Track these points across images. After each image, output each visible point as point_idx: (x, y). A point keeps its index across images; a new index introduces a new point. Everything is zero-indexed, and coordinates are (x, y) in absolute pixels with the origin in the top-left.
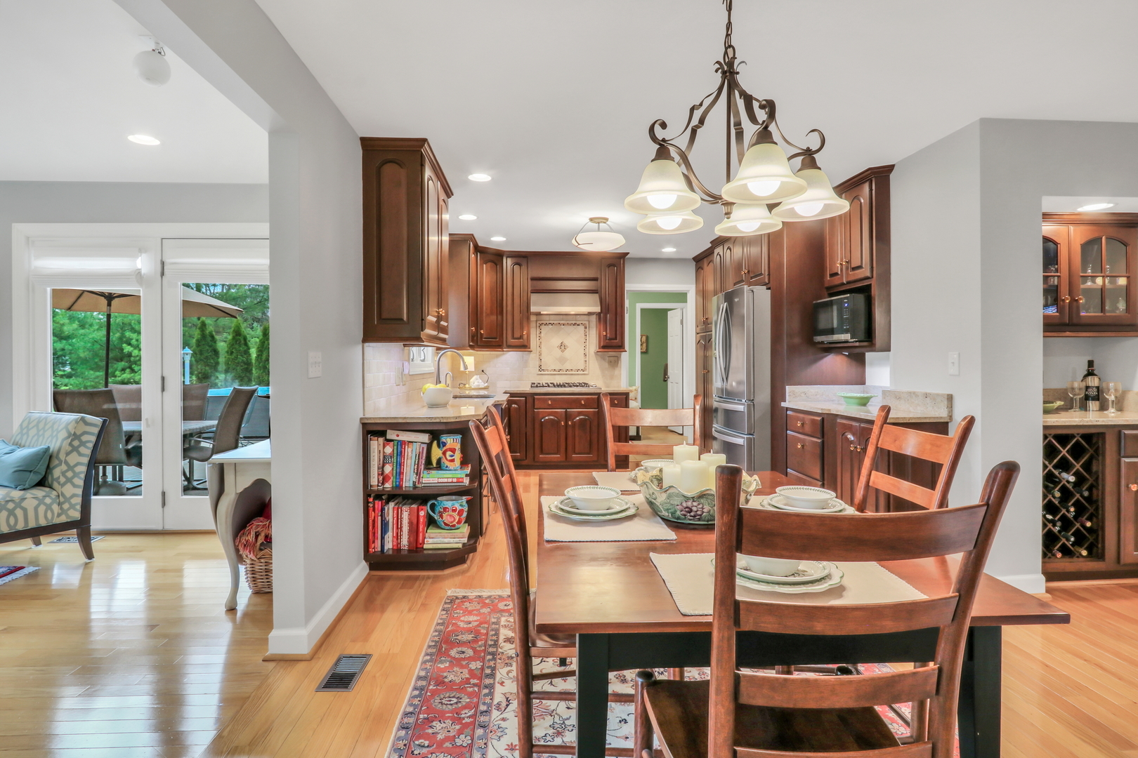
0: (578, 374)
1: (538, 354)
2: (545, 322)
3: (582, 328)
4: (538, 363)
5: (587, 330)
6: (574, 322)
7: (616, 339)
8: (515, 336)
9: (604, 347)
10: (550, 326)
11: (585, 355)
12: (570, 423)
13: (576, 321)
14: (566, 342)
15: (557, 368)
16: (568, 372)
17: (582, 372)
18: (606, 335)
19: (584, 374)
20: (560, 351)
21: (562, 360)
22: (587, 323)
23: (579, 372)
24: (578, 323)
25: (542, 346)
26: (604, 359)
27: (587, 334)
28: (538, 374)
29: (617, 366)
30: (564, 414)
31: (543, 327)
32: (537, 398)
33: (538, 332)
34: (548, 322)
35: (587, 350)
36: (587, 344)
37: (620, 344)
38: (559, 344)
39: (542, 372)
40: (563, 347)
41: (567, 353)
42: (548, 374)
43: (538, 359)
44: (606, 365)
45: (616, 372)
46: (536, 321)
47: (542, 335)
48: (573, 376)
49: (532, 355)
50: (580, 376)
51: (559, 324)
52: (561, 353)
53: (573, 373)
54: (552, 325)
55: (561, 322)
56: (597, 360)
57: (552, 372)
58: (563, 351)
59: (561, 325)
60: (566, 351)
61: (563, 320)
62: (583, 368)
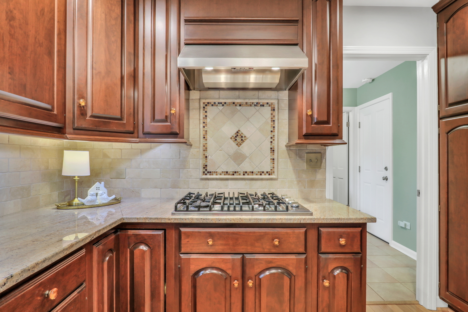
0: (262, 179)
1: (202, 148)
2: (212, 101)
3: (267, 110)
4: (201, 162)
5: (276, 113)
6: (255, 101)
7: (328, 122)
8: (156, 118)
9: (307, 136)
10: (221, 107)
11: (272, 150)
12: (250, 283)
13: (258, 98)
14: (244, 131)
15: (231, 170)
16: (246, 176)
17: (267, 176)
18: (312, 116)
19: (271, 179)
20: (234, 144)
21: (239, 158)
22: (275, 102)
23: (263, 176)
24: (262, 101)
25: (208, 137)
26: (301, 157)
27: (276, 119)
28: (202, 179)
29: (320, 167)
30: (239, 264)
31: (209, 108)
32: (185, 233)
33: (202, 116)
34: (217, 101)
35: (275, 142)
36: (276, 133)
37: (335, 131)
38: (233, 133)
39: (208, 176)
40: (239, 139)
41: (245, 148)
42: (217, 179)
43: (201, 156)
44: (304, 166)
45: (319, 176)
46: (200, 99)
47: (208, 120)
48: (254, 182)
49: (193, 151)
50: (264, 182)
51: (234, 103)
52: (237, 147)
53: (254, 176)
54: (223, 105)
55: (236, 101)
56: (290, 157)
57: (223, 176)
58: (239, 145)
59: (236, 105)
60: (244, 144)
61: (239, 98)
62: (269, 170)
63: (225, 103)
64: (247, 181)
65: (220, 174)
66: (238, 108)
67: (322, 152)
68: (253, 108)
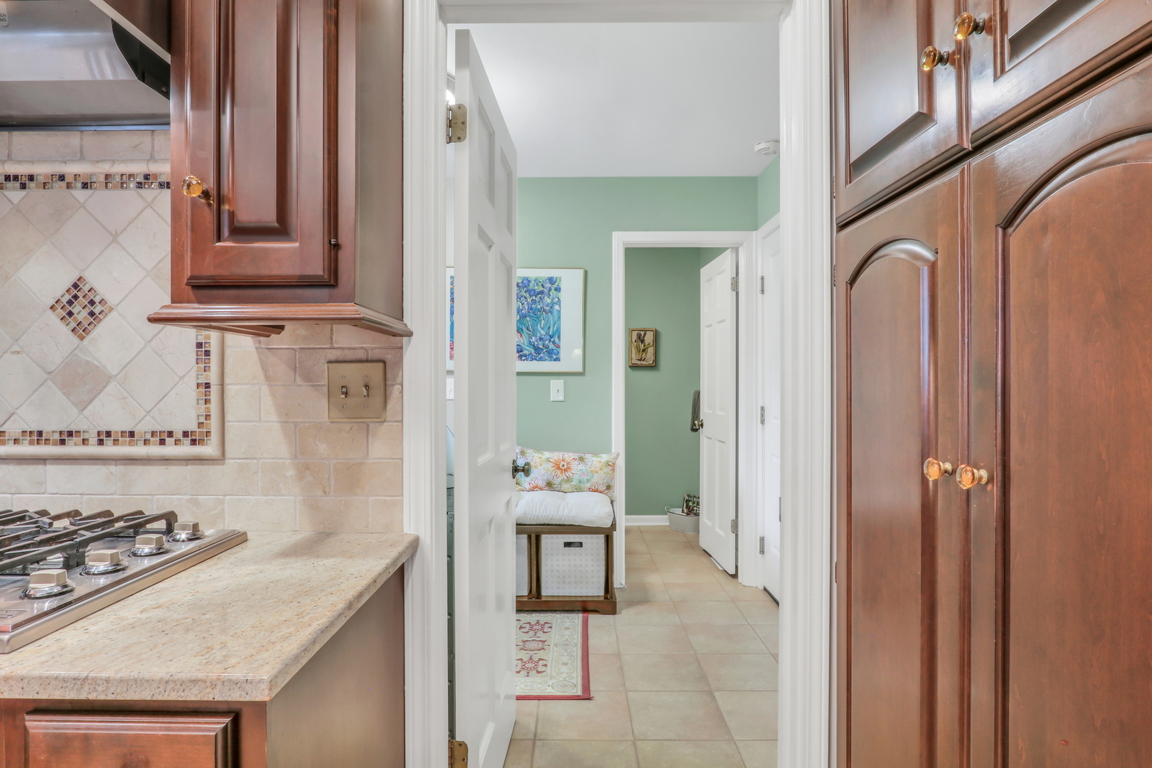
0: (166, 460)
6: (139, 168)
10: (14, 194)
11: (204, 352)
13: (150, 158)
14: (102, 283)
15: (52, 425)
16: (109, 449)
17: (186, 449)
19: (201, 460)
20: (63, 330)
21: (81, 380)
23: (170, 450)
26: (309, 378)
29: (380, 415)
38: (59, 286)
40: (81, 314)
41: (104, 344)
44: (318, 408)
45: (378, 450)
48: (138, 469)
50: (175, 470)
51: (62, 178)
52: (76, 340)
53: (139, 450)
54: (23, 186)
55: (70, 169)
56: (268, 378)
57: (26, 449)
58: (81, 331)
59: (69, 186)
60: (100, 331)
61: (82, 158)
62: (192, 426)
63: (31, 178)
64: (113, 468)
65: (16, 441)
66: (80, 194)
67: (389, 357)
68: (131, 194)
